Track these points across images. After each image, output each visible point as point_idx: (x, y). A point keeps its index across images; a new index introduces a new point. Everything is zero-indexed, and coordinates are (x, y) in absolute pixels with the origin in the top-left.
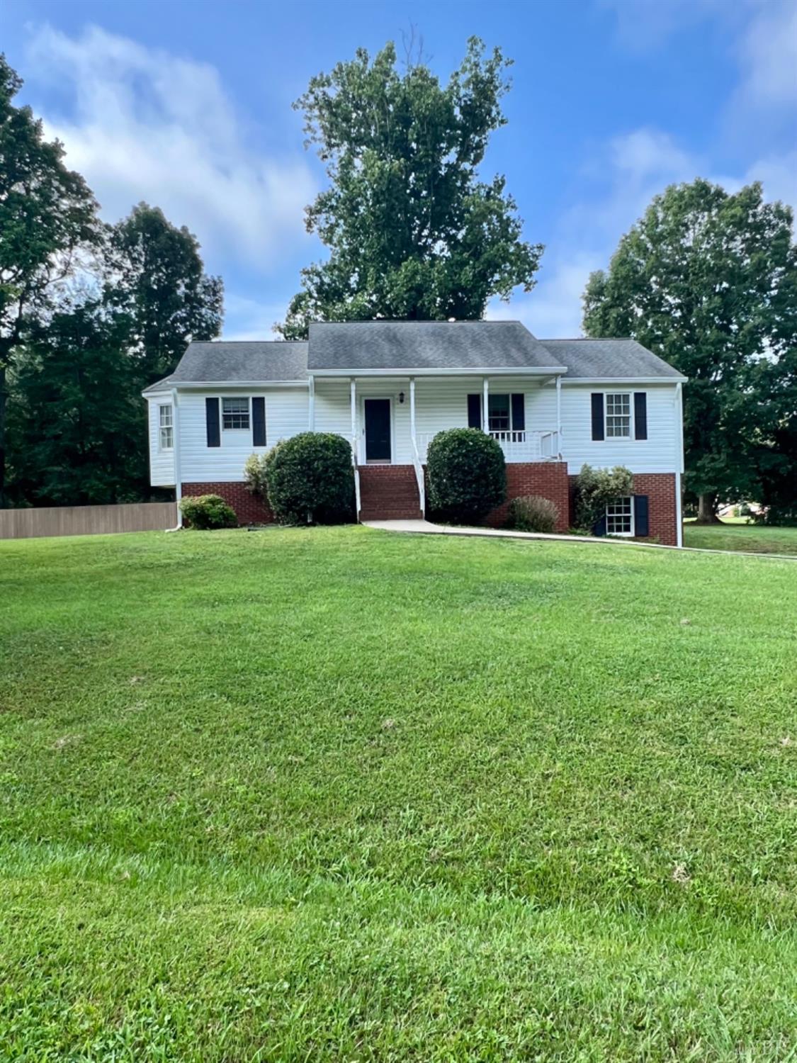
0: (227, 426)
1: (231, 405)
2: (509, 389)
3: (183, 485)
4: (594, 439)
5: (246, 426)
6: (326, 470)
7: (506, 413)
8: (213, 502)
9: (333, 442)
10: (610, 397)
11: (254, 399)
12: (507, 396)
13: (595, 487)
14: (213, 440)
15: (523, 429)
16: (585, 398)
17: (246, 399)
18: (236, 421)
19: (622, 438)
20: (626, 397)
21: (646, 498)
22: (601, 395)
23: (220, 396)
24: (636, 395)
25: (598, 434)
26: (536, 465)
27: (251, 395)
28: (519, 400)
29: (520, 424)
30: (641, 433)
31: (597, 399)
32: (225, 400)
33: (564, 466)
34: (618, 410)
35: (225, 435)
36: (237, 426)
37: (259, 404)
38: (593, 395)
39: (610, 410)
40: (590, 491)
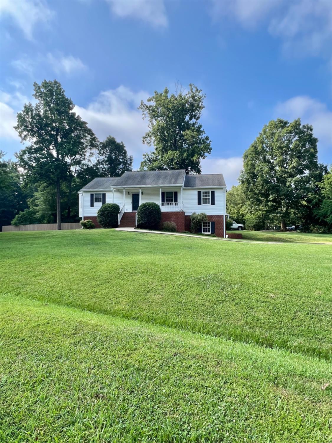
0: (96, 201)
1: (97, 196)
2: (174, 190)
3: (84, 217)
4: (198, 204)
5: (101, 201)
6: (108, 213)
7: (172, 197)
8: (88, 222)
9: (112, 206)
10: (204, 193)
11: (103, 194)
12: (172, 192)
13: (194, 219)
14: (92, 205)
15: (177, 202)
16: (196, 193)
17: (101, 194)
18: (98, 200)
19: (207, 204)
20: (209, 192)
21: (214, 222)
22: (201, 192)
23: (94, 193)
24: (211, 191)
25: (199, 203)
26: (175, 212)
27: (102, 193)
28: (176, 194)
29: (176, 200)
30: (213, 203)
31: (199, 193)
32: (95, 194)
33: (184, 213)
34: (206, 196)
35: (95, 204)
36: (98, 201)
37: (104, 195)
38: (198, 192)
39: (204, 196)
40: (193, 220)
